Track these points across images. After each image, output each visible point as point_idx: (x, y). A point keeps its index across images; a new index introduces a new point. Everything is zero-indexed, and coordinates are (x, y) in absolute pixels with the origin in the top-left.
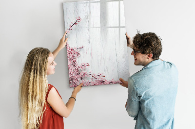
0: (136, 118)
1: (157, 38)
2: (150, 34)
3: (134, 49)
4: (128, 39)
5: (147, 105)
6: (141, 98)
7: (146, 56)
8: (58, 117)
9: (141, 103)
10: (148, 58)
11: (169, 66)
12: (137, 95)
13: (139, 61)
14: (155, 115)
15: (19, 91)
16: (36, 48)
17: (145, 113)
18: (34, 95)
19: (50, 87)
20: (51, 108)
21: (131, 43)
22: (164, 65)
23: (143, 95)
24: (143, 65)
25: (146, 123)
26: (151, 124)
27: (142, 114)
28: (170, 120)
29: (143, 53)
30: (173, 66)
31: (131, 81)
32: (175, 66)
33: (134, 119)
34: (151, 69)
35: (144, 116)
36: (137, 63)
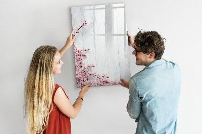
0: (137, 120)
1: (159, 37)
2: (152, 33)
3: (135, 48)
4: (129, 38)
5: (149, 107)
6: (143, 99)
7: (148, 56)
8: (65, 118)
9: (142, 104)
10: (150, 58)
11: (172, 66)
12: (139, 96)
13: (141, 61)
14: (158, 117)
15: (24, 92)
16: (42, 47)
17: (147, 114)
18: (40, 96)
19: (57, 87)
20: (57, 109)
21: (133, 42)
22: (167, 65)
23: (144, 96)
24: (145, 65)
25: (148, 125)
26: (153, 126)
27: (144, 116)
28: (172, 122)
29: (145, 52)
30: (175, 66)
31: (132, 81)
32: (178, 66)
33: (136, 121)
34: (153, 69)
35: (145, 118)
36: (138, 63)
